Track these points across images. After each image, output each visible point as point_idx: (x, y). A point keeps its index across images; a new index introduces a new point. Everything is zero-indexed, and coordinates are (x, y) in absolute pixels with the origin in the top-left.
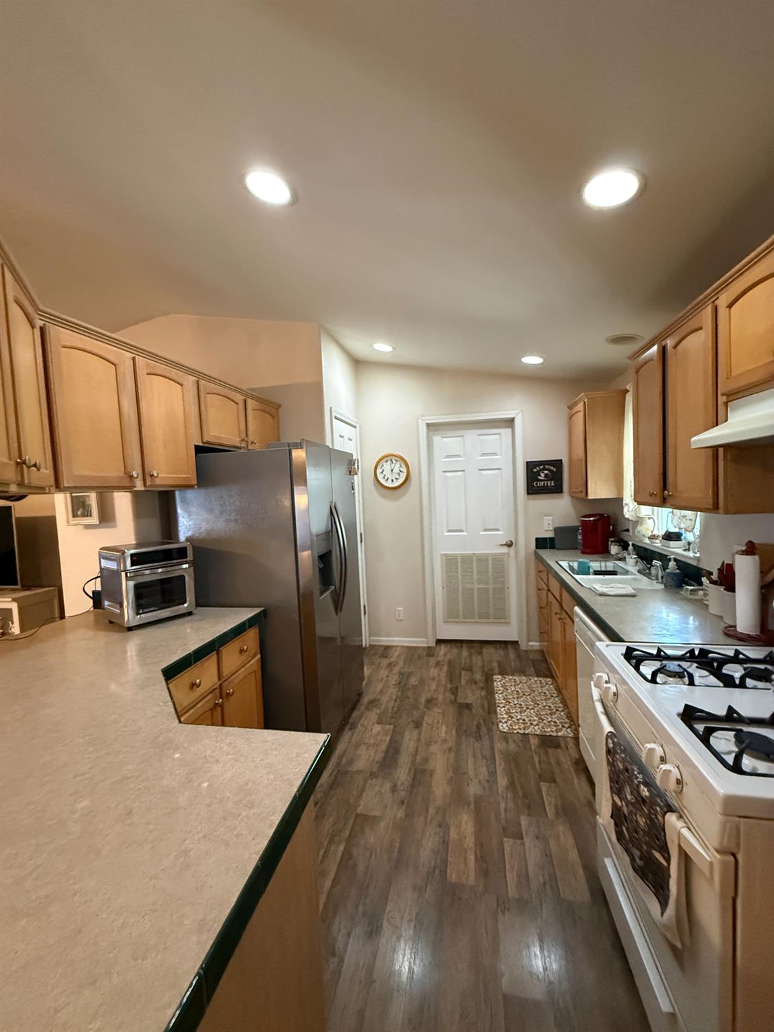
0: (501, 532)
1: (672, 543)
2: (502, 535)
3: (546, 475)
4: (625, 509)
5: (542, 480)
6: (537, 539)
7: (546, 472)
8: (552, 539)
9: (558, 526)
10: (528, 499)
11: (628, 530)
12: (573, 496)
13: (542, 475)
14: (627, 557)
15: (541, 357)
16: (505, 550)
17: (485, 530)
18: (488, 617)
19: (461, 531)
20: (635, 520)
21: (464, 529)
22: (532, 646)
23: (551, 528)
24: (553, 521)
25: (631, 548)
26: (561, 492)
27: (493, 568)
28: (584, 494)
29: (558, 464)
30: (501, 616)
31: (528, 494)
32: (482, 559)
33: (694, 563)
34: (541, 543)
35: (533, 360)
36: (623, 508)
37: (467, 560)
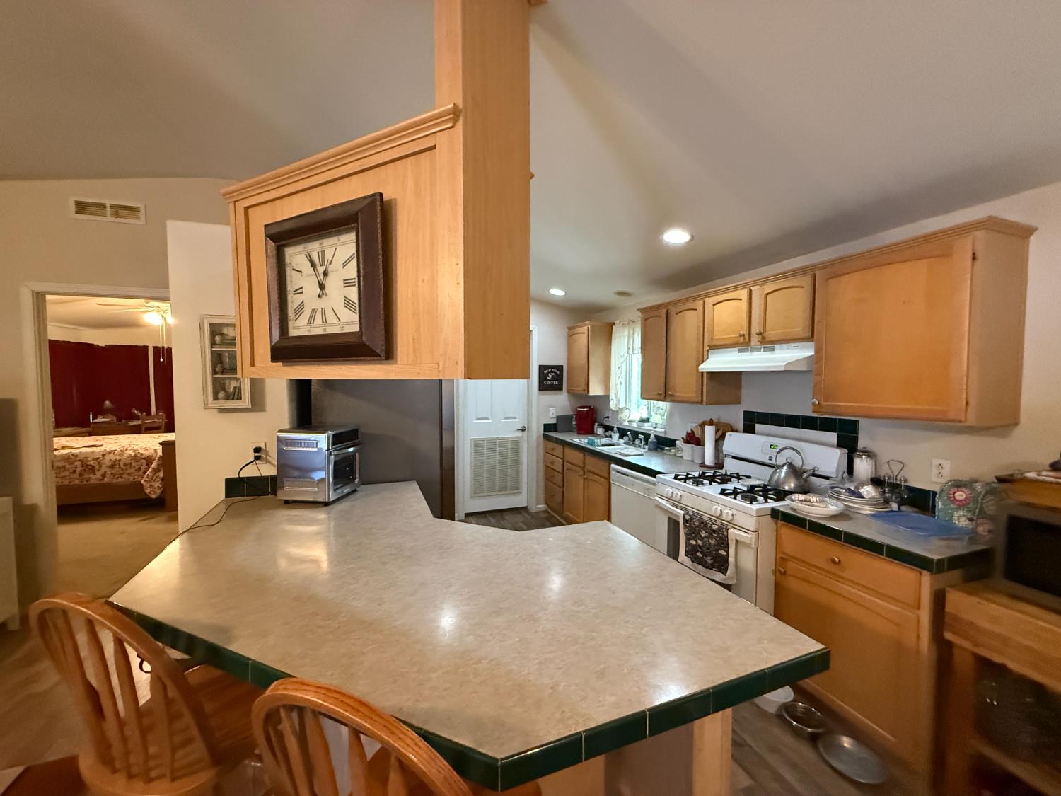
0: (517, 420)
1: (646, 424)
2: (519, 422)
3: (553, 376)
4: (611, 403)
5: (549, 380)
6: (545, 425)
7: (553, 374)
8: (555, 425)
9: (559, 414)
10: (539, 394)
11: (608, 417)
12: (569, 392)
13: (550, 376)
14: (613, 434)
15: (564, 290)
16: (520, 434)
17: (506, 418)
18: (506, 490)
19: (487, 419)
20: (616, 410)
21: (489, 417)
22: (539, 508)
23: (554, 416)
24: (556, 410)
25: (615, 429)
26: (562, 389)
27: (510, 449)
28: (586, 392)
29: (560, 368)
30: (516, 488)
31: (540, 390)
32: (503, 442)
33: (663, 435)
34: (548, 428)
35: (557, 292)
36: (609, 402)
37: (491, 444)
